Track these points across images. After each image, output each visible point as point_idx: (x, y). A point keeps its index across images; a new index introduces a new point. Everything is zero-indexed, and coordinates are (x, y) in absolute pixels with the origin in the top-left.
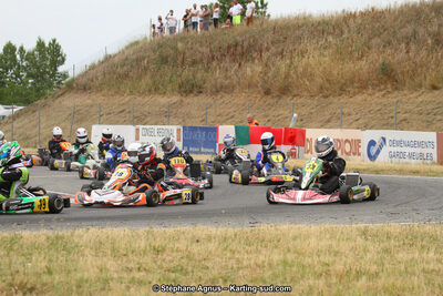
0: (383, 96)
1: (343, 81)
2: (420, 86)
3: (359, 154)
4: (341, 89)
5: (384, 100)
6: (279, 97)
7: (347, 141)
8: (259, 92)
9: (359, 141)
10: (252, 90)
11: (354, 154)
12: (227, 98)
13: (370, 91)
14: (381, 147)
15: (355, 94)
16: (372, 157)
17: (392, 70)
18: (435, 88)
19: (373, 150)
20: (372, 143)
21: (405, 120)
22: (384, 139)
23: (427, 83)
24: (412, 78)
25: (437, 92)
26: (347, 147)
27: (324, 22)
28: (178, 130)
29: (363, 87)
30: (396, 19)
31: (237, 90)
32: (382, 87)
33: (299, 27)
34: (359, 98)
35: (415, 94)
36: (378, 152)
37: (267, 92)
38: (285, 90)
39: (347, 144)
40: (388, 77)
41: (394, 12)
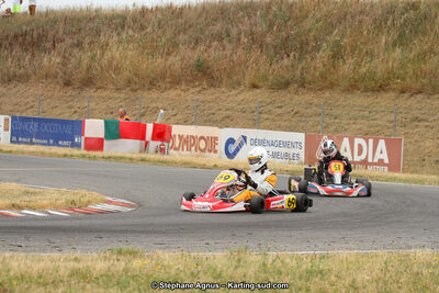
0: (199, 92)
1: (153, 76)
2: (239, 84)
3: (216, 152)
4: (151, 83)
5: (201, 97)
6: (82, 89)
7: (202, 138)
8: (58, 83)
9: (216, 138)
10: (50, 80)
11: (210, 151)
12: (22, 87)
13: (183, 87)
14: (241, 145)
15: (166, 89)
16: (230, 155)
17: (208, 68)
18: (255, 86)
19: (232, 147)
20: (231, 141)
21: (228, 117)
22: (245, 138)
23: (247, 81)
24: (229, 77)
25: (258, 91)
26: (202, 144)
27: (118, 15)
28: (6, 120)
29: (176, 82)
30: (200, 16)
31: (32, 80)
32: (197, 83)
33: (91, 19)
34: (172, 93)
35: (234, 92)
36: (237, 150)
37: (67, 84)
38: (88, 82)
39: (202, 142)
40: (203, 74)
41: (196, 8)
